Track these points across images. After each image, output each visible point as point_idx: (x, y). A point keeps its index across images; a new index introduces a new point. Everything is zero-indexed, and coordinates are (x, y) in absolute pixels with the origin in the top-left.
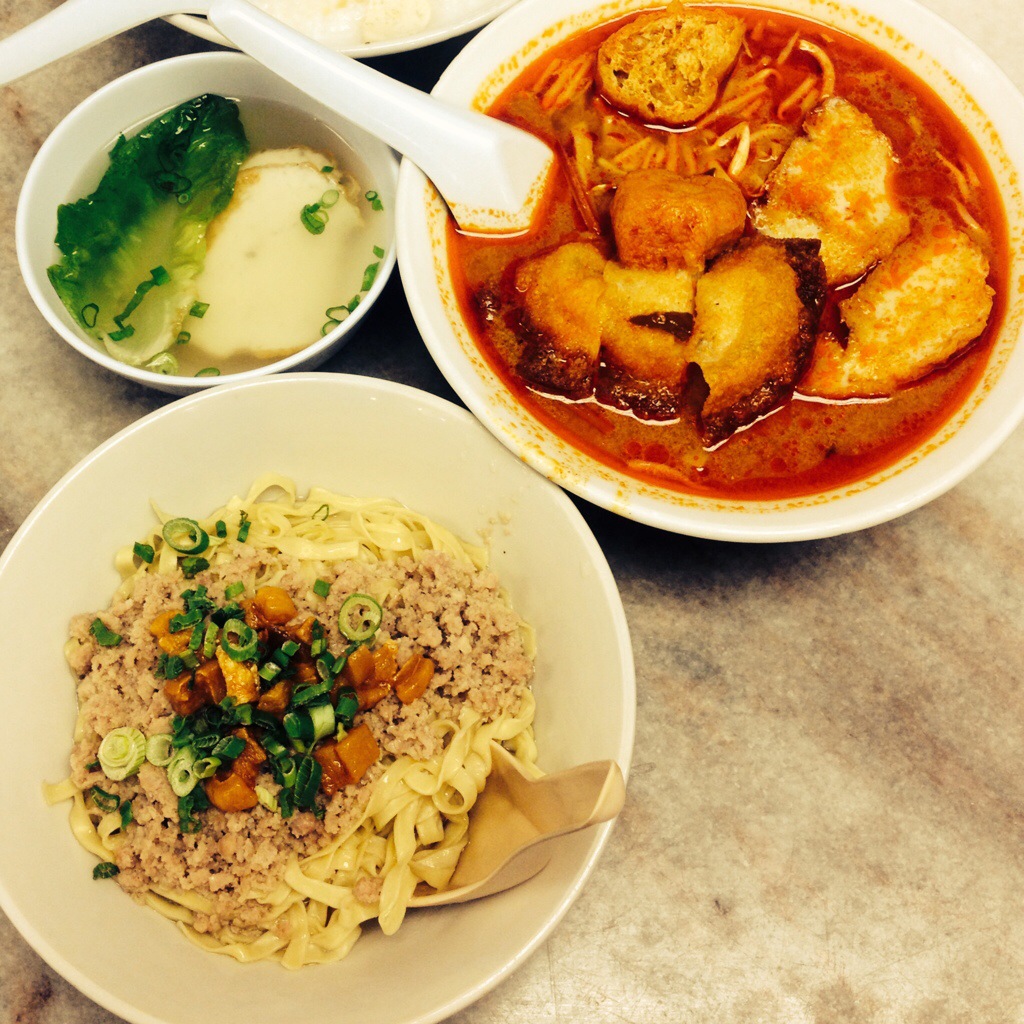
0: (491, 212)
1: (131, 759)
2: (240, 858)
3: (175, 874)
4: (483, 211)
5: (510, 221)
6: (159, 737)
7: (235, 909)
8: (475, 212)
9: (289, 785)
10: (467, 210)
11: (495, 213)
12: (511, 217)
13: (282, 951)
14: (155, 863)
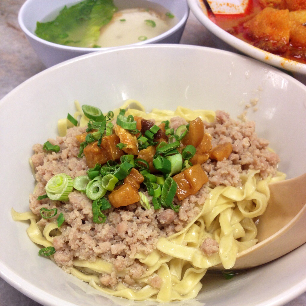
0: (228, 4)
1: (64, 187)
2: (130, 233)
3: (90, 245)
4: (224, 4)
5: (236, 9)
6: (81, 178)
7: (126, 267)
8: (221, 5)
9: (157, 196)
10: (217, 4)
11: (230, 5)
12: (237, 7)
13: (154, 296)
14: (77, 242)
